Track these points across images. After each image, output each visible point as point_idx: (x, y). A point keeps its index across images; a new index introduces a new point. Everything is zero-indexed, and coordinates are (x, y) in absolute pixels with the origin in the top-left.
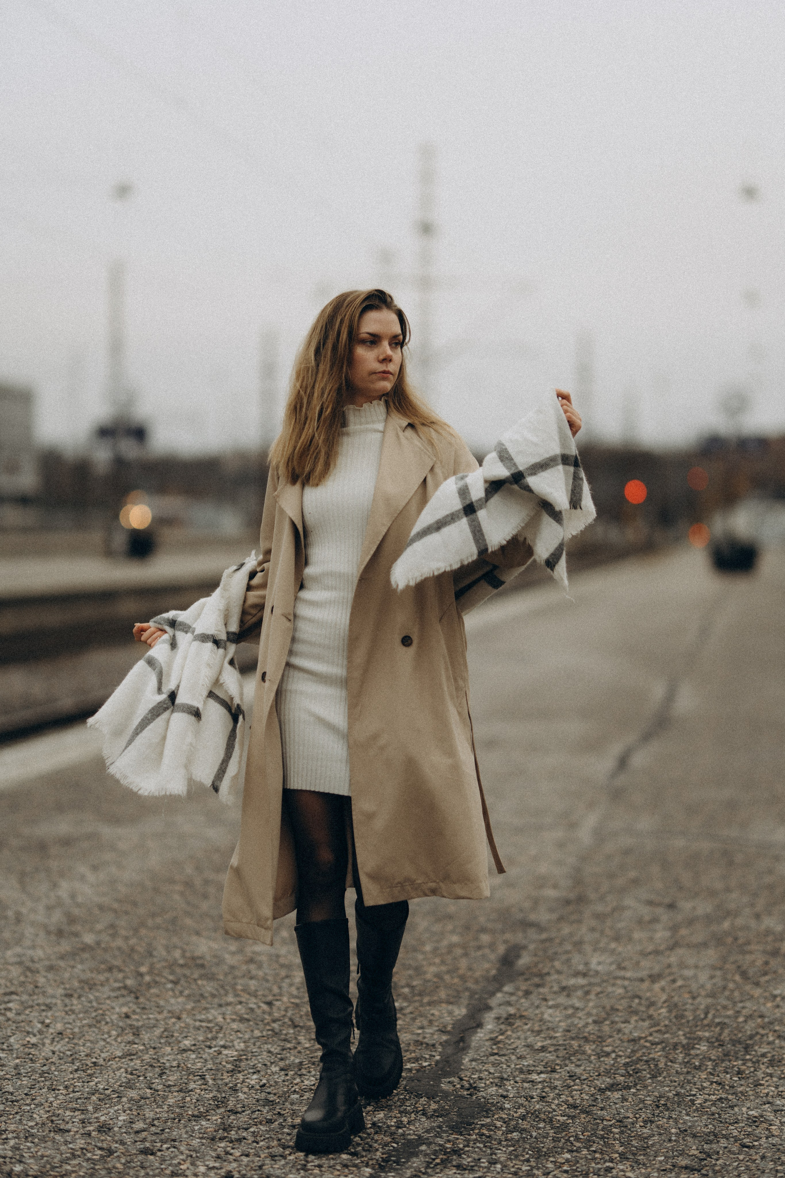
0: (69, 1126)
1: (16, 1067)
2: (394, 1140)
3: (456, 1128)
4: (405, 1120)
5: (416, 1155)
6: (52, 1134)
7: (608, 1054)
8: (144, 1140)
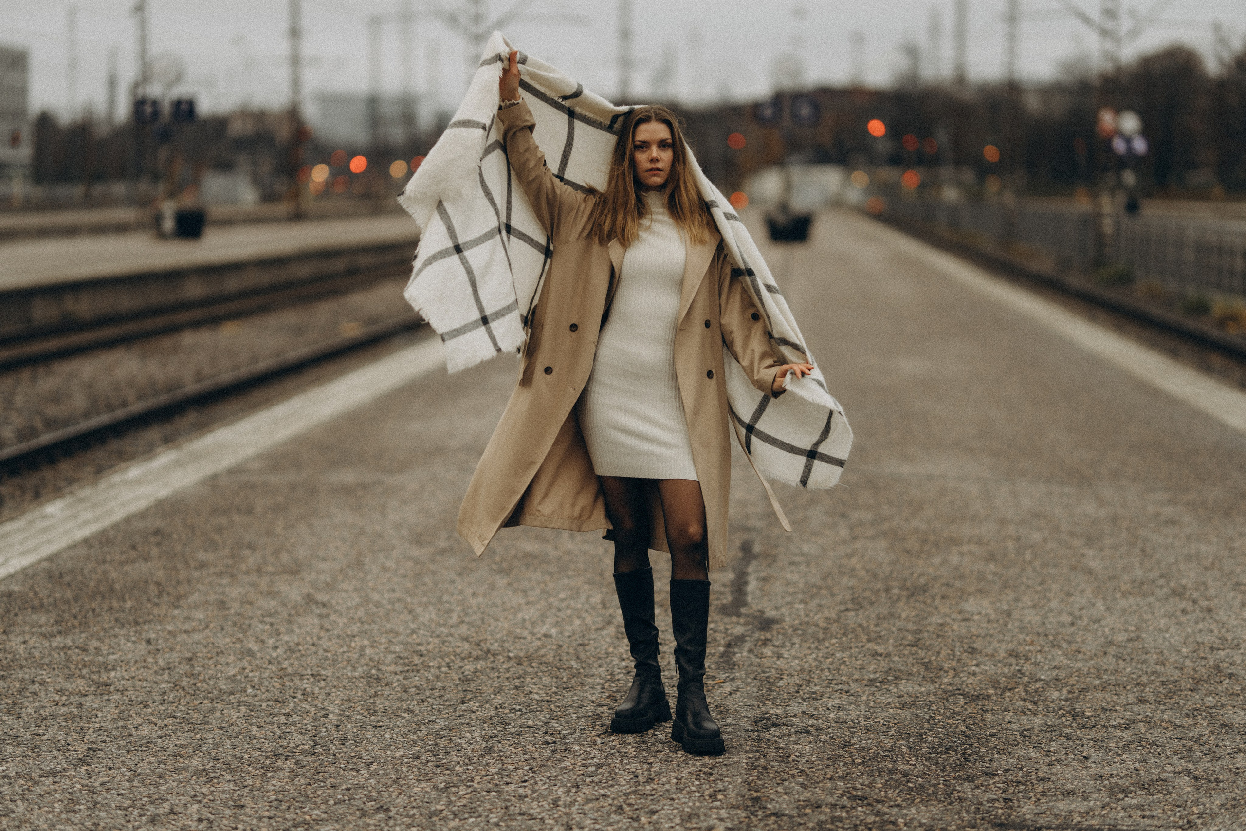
0: (524, 636)
1: (463, 610)
2: (727, 635)
3: (763, 629)
4: (728, 627)
5: (746, 641)
6: (517, 640)
7: (838, 595)
8: (576, 640)
